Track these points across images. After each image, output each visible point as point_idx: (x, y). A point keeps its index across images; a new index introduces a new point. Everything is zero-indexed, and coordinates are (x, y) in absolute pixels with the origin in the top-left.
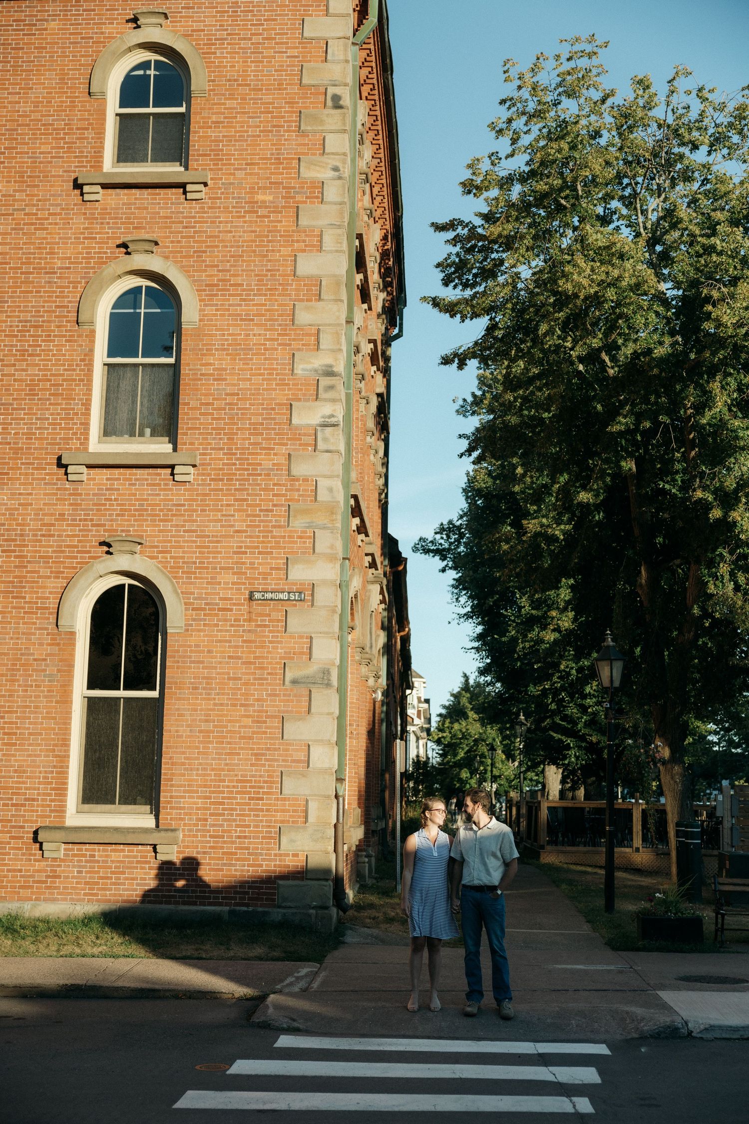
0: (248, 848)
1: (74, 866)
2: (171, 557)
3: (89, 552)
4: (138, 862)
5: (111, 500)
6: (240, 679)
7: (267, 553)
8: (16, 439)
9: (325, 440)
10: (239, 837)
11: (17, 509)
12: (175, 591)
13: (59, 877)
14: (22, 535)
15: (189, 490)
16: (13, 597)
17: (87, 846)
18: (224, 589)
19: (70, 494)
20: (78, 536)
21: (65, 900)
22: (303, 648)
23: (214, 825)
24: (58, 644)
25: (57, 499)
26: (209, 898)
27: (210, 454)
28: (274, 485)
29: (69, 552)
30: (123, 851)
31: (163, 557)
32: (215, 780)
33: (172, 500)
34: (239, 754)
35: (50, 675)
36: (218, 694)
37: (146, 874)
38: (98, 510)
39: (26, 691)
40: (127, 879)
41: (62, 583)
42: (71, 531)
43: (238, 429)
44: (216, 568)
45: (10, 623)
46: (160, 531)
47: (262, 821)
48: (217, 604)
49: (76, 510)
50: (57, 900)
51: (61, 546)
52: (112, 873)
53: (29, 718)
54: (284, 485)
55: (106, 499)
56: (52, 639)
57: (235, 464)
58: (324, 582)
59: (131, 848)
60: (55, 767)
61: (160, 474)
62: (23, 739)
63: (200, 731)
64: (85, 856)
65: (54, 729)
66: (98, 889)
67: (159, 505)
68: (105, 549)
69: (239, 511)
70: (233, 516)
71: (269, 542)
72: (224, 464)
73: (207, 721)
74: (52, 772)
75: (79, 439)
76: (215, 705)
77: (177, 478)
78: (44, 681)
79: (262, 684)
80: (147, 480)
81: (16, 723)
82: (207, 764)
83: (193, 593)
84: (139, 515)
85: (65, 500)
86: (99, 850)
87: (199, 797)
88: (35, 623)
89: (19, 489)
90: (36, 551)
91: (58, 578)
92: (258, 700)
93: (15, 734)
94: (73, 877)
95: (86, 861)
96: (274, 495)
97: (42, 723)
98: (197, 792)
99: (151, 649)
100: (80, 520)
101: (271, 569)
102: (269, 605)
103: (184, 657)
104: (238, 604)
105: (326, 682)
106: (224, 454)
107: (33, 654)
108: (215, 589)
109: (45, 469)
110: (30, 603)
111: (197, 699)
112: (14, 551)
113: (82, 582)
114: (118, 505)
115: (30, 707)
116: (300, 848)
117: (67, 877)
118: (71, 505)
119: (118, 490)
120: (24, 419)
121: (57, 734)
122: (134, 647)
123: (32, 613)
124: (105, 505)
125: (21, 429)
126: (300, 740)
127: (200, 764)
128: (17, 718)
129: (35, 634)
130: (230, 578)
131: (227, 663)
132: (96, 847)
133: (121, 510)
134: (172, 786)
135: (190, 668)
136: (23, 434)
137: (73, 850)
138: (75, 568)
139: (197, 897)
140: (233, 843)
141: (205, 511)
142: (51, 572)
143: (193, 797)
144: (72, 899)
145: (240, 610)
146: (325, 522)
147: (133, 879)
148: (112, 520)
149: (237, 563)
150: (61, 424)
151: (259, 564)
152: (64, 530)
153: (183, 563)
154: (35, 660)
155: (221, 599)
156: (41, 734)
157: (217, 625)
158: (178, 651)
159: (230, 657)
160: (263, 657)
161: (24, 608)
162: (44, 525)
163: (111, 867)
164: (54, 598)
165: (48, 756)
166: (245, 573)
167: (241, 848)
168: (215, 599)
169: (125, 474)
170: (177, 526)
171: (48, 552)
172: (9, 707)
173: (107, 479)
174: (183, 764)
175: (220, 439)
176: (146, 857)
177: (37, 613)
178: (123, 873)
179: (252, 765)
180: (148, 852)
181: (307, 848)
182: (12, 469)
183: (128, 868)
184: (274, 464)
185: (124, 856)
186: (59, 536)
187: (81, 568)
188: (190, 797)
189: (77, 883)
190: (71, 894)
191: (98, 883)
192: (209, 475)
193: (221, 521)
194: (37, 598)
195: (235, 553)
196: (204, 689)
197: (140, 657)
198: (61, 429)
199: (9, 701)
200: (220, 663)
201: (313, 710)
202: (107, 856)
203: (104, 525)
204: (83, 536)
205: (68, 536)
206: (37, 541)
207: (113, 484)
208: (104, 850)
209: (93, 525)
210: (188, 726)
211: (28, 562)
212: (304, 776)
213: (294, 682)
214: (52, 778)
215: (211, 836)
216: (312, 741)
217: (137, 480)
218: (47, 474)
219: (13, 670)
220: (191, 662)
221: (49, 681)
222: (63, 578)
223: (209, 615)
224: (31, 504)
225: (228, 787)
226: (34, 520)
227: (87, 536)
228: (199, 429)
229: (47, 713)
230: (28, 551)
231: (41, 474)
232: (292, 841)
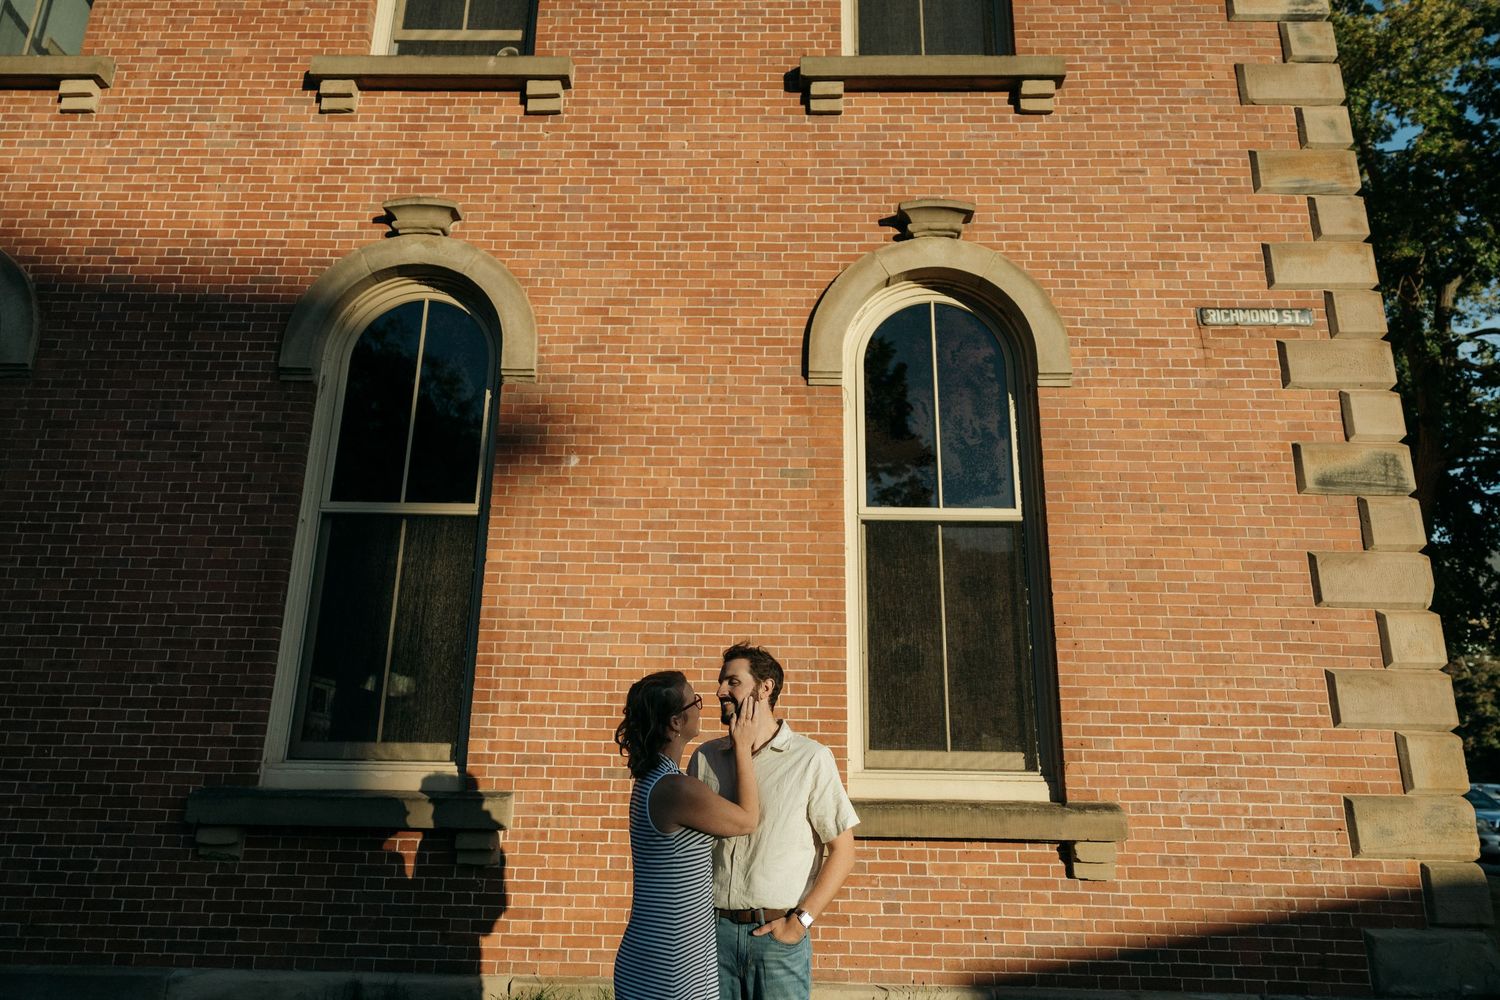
0: (1280, 851)
1: (878, 895)
2: (1028, 247)
3: (861, 237)
4: (1026, 884)
5: (896, 146)
6: (1203, 478)
7: (1222, 238)
8: (704, 45)
9: (1304, 40)
10: (1256, 824)
11: (711, 163)
12: (1049, 305)
13: (845, 920)
14: (721, 208)
15: (1048, 128)
16: (709, 322)
17: (905, 846)
18: (1144, 304)
19: (814, 137)
20: (836, 209)
21: (863, 976)
22: (1327, 415)
23: (1192, 796)
24: (809, 411)
25: (788, 146)
26: (1206, 971)
27: (1082, 68)
28: (1215, 118)
29: (820, 237)
30: (987, 856)
31: (1010, 246)
32: (1183, 695)
33: (1017, 146)
34: (1225, 636)
35: (796, 472)
36: (1162, 509)
37: (1047, 911)
38: (871, 163)
39: (746, 504)
40: (1003, 924)
41: (808, 293)
42: (820, 200)
43: (1129, 26)
44: (1121, 265)
45: (705, 370)
46: (999, 200)
47: (1300, 786)
48: (1134, 333)
49: (829, 163)
50: (845, 977)
51: (802, 227)
52: (969, 910)
53: (756, 560)
54: (1233, 118)
55: (885, 145)
56: (794, 401)
57: (1132, 84)
58: (1350, 287)
59: (1008, 849)
60: (818, 665)
61: (988, 102)
62: (744, 605)
63: (1133, 587)
64: (900, 868)
65: (810, 583)
66: (940, 951)
67: (992, 154)
68: (893, 231)
69: (1152, 164)
70: (1142, 172)
71: (1221, 218)
72: (1110, 84)
73: (1144, 564)
74: (813, 677)
75: (825, 45)
76: (1156, 530)
77: (1025, 104)
78: (783, 484)
79: (1254, 490)
80: (962, 111)
81: (728, 571)
82: (1159, 657)
83: (1081, 313)
84: (955, 172)
85: (806, 146)
86: (933, 856)
87: (1149, 732)
88: (757, 371)
89: (714, 128)
90: (752, 237)
91: (801, 284)
92: (1251, 521)
93: (726, 594)
94: (877, 921)
95: (905, 883)
96: (1217, 136)
97: (784, 571)
98: (1144, 719)
99: (993, 427)
100: (838, 181)
101: (1235, 266)
102: (1242, 334)
103: (1079, 434)
104: (1176, 333)
105: (1394, 482)
106: (1109, 67)
107: (756, 430)
108: (1125, 304)
109: (762, 94)
110: (744, 331)
111: (1117, 519)
112: (708, 237)
113: (853, 289)
114: (910, 154)
115: (756, 537)
116: (1408, 850)
117: (863, 921)
118: (818, 154)
119: (910, 128)
120: (717, 13)
121: (818, 594)
122: (959, 423)
123: (750, 351)
124: (886, 154)
125: (711, 29)
126: (1360, 605)
127: (1143, 657)
128: (729, 560)
129: (758, 391)
130: (1152, 282)
131: (1171, 446)
132: (923, 847)
133: (917, 163)
134: (1084, 705)
135: (1094, 456)
136: (715, 37)
137: (872, 855)
138: (836, 267)
139: (1177, 970)
140: (1240, 835)
141: (1084, 163)
142: (785, 275)
143: (1136, 732)
144: (878, 976)
145: (1182, 343)
146: (1332, 180)
147: (1019, 924)
148: (900, 181)
149: (1162, 256)
150: (788, 21)
151: (1208, 257)
152: (808, 199)
153: (1053, 256)
154: (762, 442)
155: (1139, 323)
156: (783, 594)
157: (1140, 373)
158: (1063, 423)
159: (1174, 435)
160: (1244, 435)
161: (732, 341)
162: (766, 190)
163: (962, 897)
164: (794, 323)
165: (801, 641)
166: (1182, 275)
167: (1266, 850)
168: (1127, 323)
169: (921, 102)
170: (1032, 190)
171: (776, 238)
172: (710, 537)
173: (885, 111)
174: (1104, 657)
175: (1097, 43)
176: (1045, 871)
177: (760, 351)
178: (996, 910)
179: (1258, 659)
180: (1046, 858)
181: (1422, 850)
182: (697, 94)
183: (1004, 897)
184: (1207, 84)
185: (994, 870)
186: (795, 209)
187: (845, 267)
188: (1128, 731)
189: (888, 935)
190: (875, 962)
191: (937, 936)
192: (1085, 102)
193: (1120, 181)
194: (760, 322)
195: (1155, 238)
196: (1130, 498)
197: (971, 442)
198: (787, 29)
199: (708, 526)
200: (1157, 445)
201: (1377, 539)
202: (952, 869)
203: (887, 190)
204: (845, 208)
205: (815, 209)
206: (753, 218)
207: (898, 119)
208: (944, 856)
209: (863, 190)
210: (1102, 575)
211: (738, 256)
212: (1384, 683)
213: (1325, 482)
214: (813, 689)
215: (1192, 822)
216: (1384, 605)
217: (944, 111)
218: (768, 103)
219: (715, 462)
220: (1094, 445)
221: (794, 484)
222: (810, 285)
223: (1119, 353)
224: (739, 154)
225: (1212, 707)
226: (746, 181)
227: (854, 208)
228: (1054, 26)
229: (793, 549)
230: (736, 237)
231: (755, 102)
232: (1385, 833)
